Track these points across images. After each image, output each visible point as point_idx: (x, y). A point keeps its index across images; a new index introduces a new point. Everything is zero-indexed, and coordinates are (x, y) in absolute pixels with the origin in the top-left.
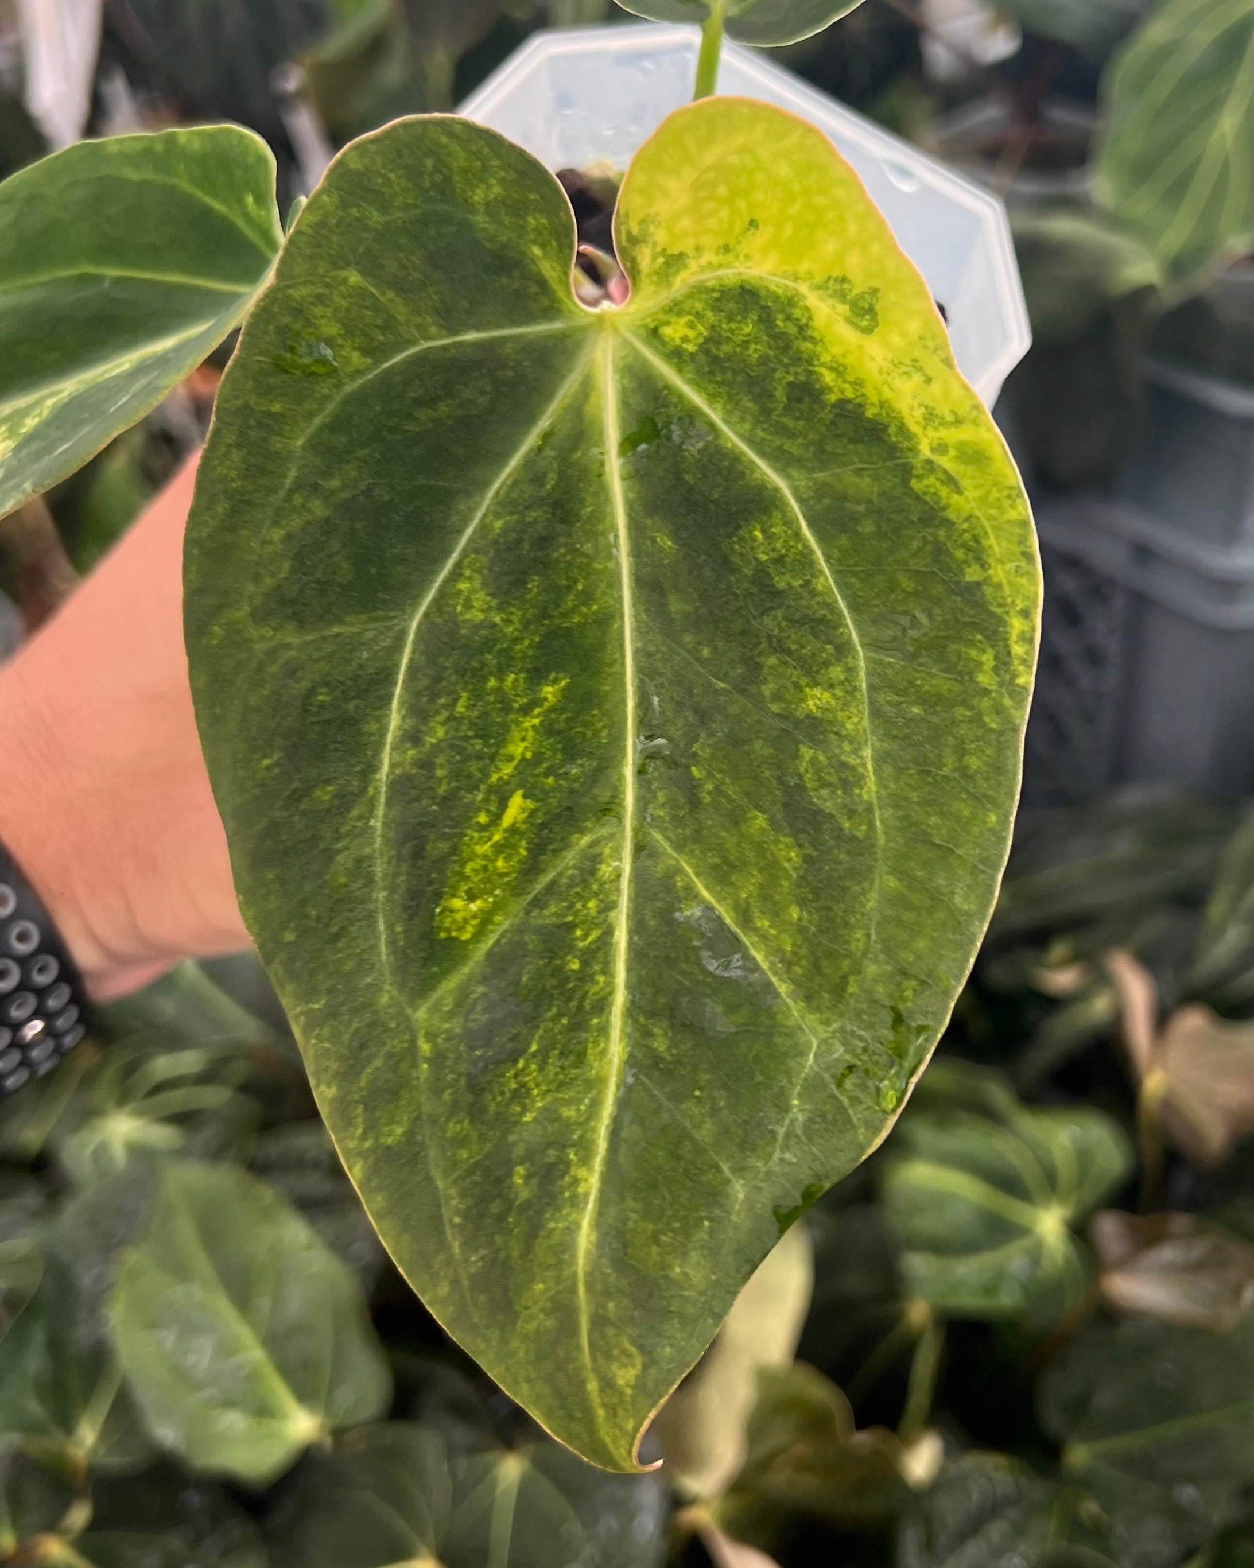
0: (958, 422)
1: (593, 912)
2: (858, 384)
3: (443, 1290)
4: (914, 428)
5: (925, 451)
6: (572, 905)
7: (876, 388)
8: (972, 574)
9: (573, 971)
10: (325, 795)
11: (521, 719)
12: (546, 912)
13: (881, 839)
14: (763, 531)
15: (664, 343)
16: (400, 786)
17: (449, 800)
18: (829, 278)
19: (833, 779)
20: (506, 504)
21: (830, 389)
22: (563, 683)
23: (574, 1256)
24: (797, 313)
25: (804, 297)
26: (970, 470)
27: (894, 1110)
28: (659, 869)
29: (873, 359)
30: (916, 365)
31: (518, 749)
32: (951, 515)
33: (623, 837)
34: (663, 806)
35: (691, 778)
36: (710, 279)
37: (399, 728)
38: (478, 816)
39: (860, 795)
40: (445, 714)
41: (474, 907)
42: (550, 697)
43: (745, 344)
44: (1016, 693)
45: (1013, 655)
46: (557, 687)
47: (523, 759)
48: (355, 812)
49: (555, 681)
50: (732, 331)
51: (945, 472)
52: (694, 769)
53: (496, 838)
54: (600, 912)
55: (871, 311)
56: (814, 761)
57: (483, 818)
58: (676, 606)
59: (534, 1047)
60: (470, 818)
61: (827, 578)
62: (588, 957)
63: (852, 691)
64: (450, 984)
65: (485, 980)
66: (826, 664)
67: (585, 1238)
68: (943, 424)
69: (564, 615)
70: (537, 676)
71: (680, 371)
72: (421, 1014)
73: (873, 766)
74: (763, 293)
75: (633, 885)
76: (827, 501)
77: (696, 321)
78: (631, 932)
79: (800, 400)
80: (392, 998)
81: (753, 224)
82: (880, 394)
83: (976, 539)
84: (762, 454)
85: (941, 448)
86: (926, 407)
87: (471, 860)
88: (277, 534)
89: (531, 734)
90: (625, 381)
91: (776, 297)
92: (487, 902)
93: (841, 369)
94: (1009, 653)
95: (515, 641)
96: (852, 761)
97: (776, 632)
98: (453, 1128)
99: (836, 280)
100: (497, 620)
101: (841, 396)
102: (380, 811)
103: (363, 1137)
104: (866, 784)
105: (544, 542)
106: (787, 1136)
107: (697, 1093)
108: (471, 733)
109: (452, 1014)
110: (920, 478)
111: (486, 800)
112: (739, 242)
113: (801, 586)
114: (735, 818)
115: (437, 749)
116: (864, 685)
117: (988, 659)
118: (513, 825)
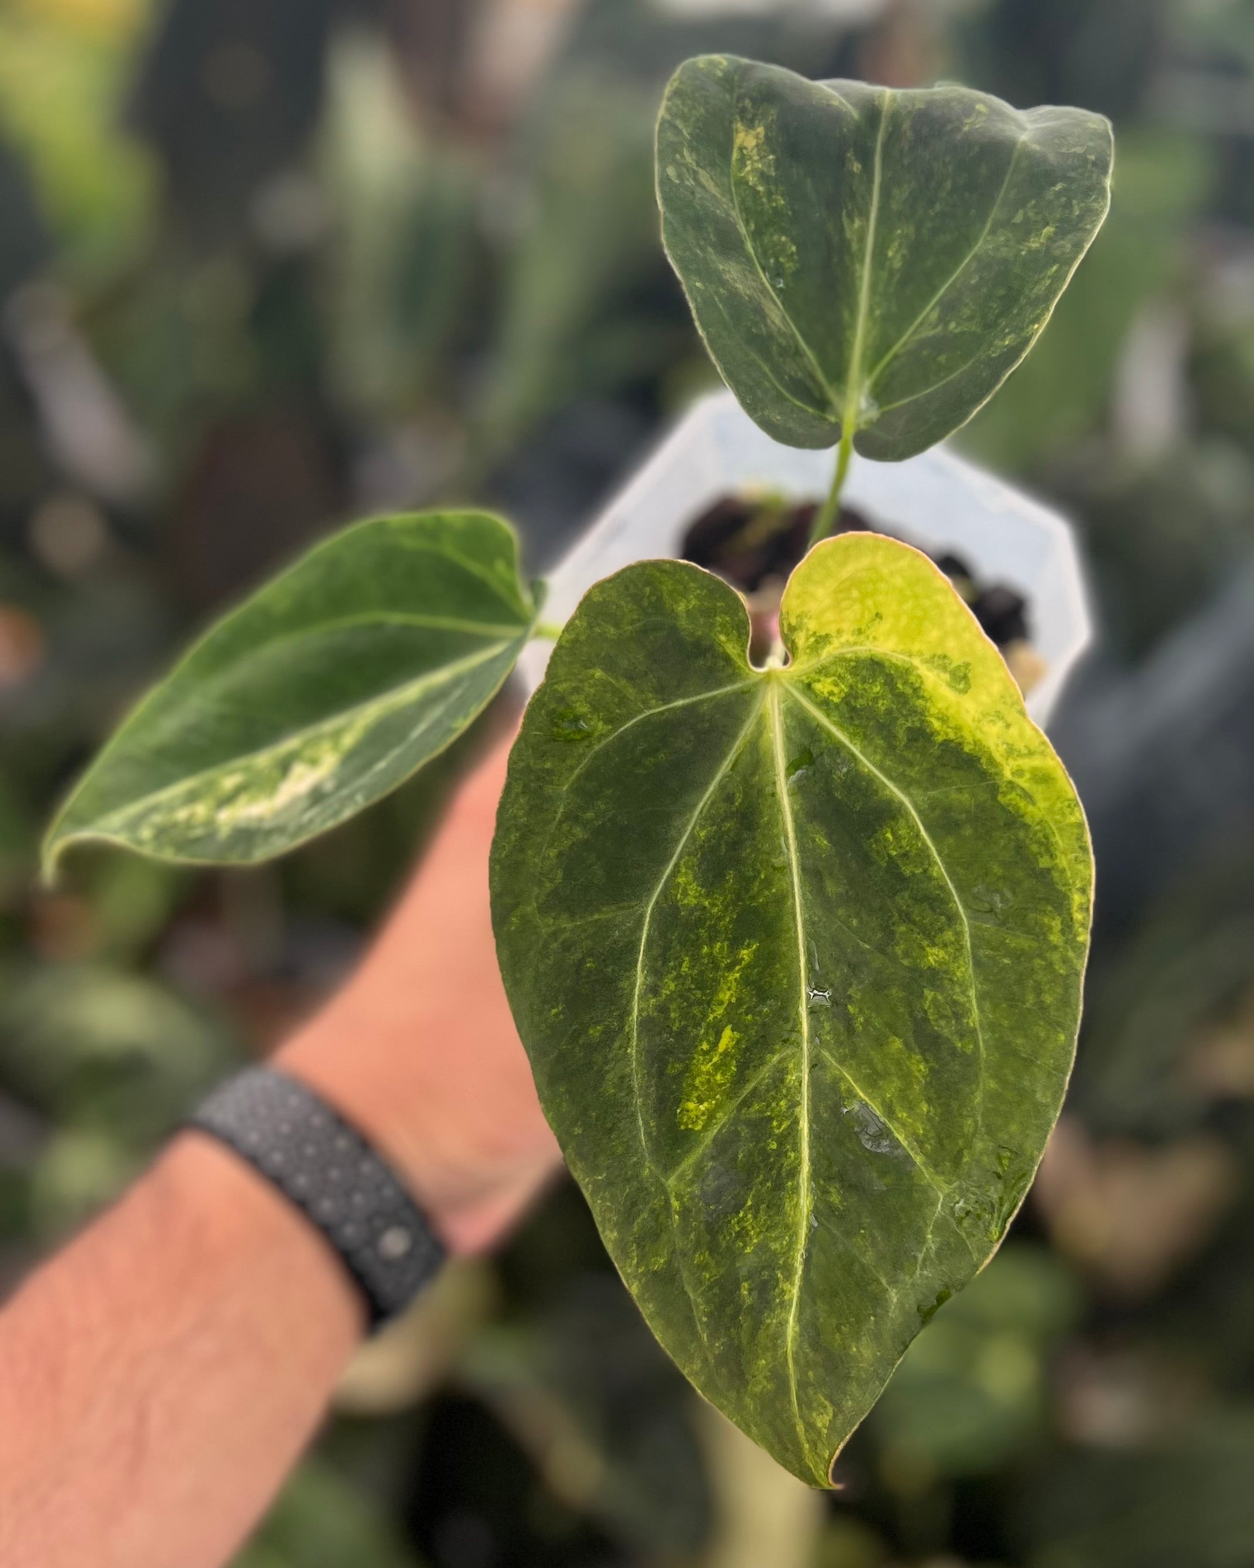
0: (1031, 753)
1: (784, 1109)
2: (958, 729)
3: (697, 1366)
4: (998, 758)
5: (1008, 774)
6: (768, 1106)
7: (970, 732)
8: (1044, 862)
9: (773, 1150)
10: (596, 1032)
11: (726, 974)
12: (752, 1110)
13: (983, 1052)
14: (893, 834)
15: (816, 695)
16: (646, 1025)
17: (682, 1033)
18: (934, 656)
19: (949, 1012)
20: (709, 818)
21: (938, 733)
22: (754, 947)
23: (785, 1341)
24: (912, 679)
25: (917, 668)
26: (1041, 788)
27: (998, 1240)
28: (828, 1078)
29: (968, 711)
30: (999, 715)
31: (726, 996)
32: (1028, 820)
33: (802, 1057)
34: (829, 1033)
35: (848, 1013)
36: (849, 652)
37: (644, 984)
38: (701, 1045)
39: (968, 1023)
40: (674, 973)
41: (702, 1107)
42: (746, 957)
43: (875, 700)
44: (1078, 948)
45: (1074, 920)
46: (750, 950)
47: (730, 1003)
48: (617, 1044)
49: (748, 946)
50: (864, 689)
51: (1023, 789)
52: (849, 1007)
53: (715, 1059)
54: (789, 1108)
55: (965, 677)
56: (934, 1000)
57: (705, 1046)
58: (832, 888)
59: (749, 1203)
60: (696, 1046)
61: (940, 868)
62: (782, 1140)
63: (961, 948)
64: (688, 1163)
65: (713, 1158)
66: (941, 930)
67: (792, 1328)
68: (1020, 755)
69: (753, 898)
70: (736, 943)
71: (828, 716)
72: (671, 1182)
73: (976, 1002)
74: (887, 664)
75: (810, 1088)
76: (938, 812)
77: (839, 681)
78: (811, 1122)
79: (916, 740)
80: (651, 1171)
81: (878, 616)
82: (973, 736)
83: (1046, 837)
84: (891, 778)
85: (1019, 772)
86: (1007, 744)
87: (698, 1075)
88: (553, 852)
89: (734, 984)
90: (788, 721)
91: (897, 667)
92: (711, 1104)
93: (945, 718)
94: (1072, 919)
95: (719, 919)
96: (962, 999)
97: (904, 908)
98: (698, 1258)
99: (939, 657)
100: (706, 903)
101: (945, 738)
102: (634, 1043)
103: (638, 1265)
104: (972, 1015)
105: (735, 845)
106: (925, 1259)
107: (862, 1232)
108: (693, 986)
109: (692, 1182)
110: (1005, 794)
111: (707, 1033)
112: (869, 628)
113: (921, 873)
114: (880, 1042)
115: (670, 998)
116: (969, 945)
117: (1057, 924)
118: (726, 1050)
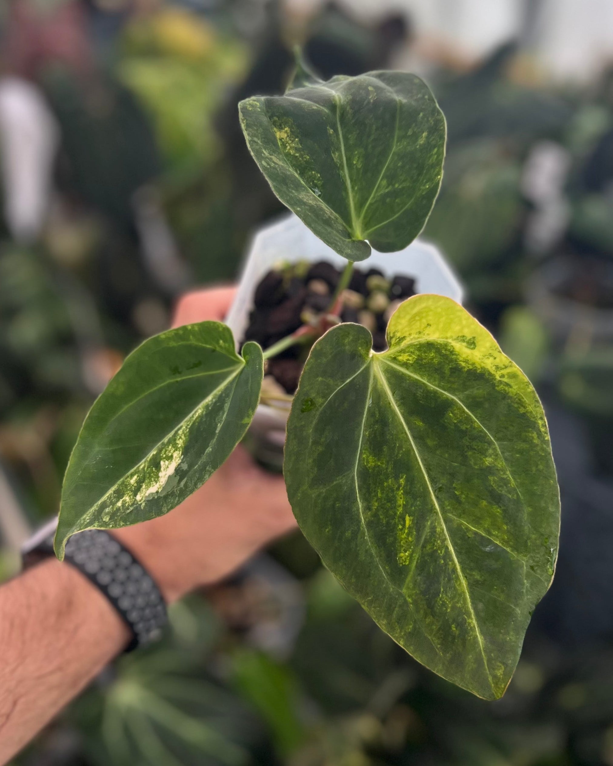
0: (506, 367)
1: (440, 544)
2: (473, 364)
3: (440, 667)
4: (493, 372)
5: (498, 378)
6: (434, 545)
7: (479, 364)
8: (522, 410)
9: (443, 563)
10: (348, 534)
11: (397, 492)
12: (427, 549)
13: (522, 497)
14: (452, 413)
15: (400, 361)
16: (369, 524)
17: (388, 523)
18: (458, 337)
19: (502, 484)
20: (368, 426)
21: (464, 367)
22: (404, 477)
23: (479, 645)
24: (449, 348)
25: (450, 343)
26: (513, 380)
27: (553, 574)
28: (455, 526)
29: (476, 356)
30: (491, 355)
31: (401, 502)
32: (510, 394)
33: (440, 519)
34: (449, 505)
35: (456, 495)
36: (415, 342)
37: (362, 506)
38: (398, 527)
39: (511, 486)
40: (375, 499)
41: (407, 554)
42: (403, 483)
43: (432, 359)
44: (546, 442)
45: (542, 432)
46: (403, 479)
47: (403, 504)
48: (359, 537)
49: (402, 478)
50: (426, 356)
51: (505, 382)
52: (456, 492)
53: (406, 531)
54: (442, 543)
55: (474, 343)
56: (494, 480)
57: (400, 527)
58: (430, 442)
59: (442, 590)
60: (397, 528)
61: (478, 423)
62: (444, 558)
63: (497, 455)
64: (409, 579)
65: (419, 575)
66: (487, 450)
67: (480, 639)
68: (502, 369)
69: (397, 456)
70: (397, 478)
71: (408, 369)
72: (404, 591)
73: (511, 476)
74: (435, 344)
75: (448, 532)
76: (471, 400)
77: (411, 354)
78: (453, 547)
79: (454, 373)
80: (393, 588)
81: (429, 325)
83: (520, 400)
84: (445, 390)
85: (502, 376)
86: (496, 365)
87: (401, 540)
88: (310, 461)
89: (402, 496)
90: (386, 375)
91: (441, 345)
92: (410, 551)
93: (467, 361)
94: (540, 431)
95: (387, 469)
96: (505, 476)
97: (468, 444)
98: (428, 620)
99: (461, 336)
100: (379, 464)
101: (468, 369)
102: (366, 534)
103: (401, 632)
104: (511, 482)
105: (383, 434)
106: (527, 592)
107: (495, 587)
108: (385, 502)
109: (414, 588)
110: (498, 386)
111: (399, 521)
112: (424, 330)
113: (470, 427)
114: (475, 504)
115: (377, 510)
116: (500, 453)
117: (535, 435)
118: (409, 525)
